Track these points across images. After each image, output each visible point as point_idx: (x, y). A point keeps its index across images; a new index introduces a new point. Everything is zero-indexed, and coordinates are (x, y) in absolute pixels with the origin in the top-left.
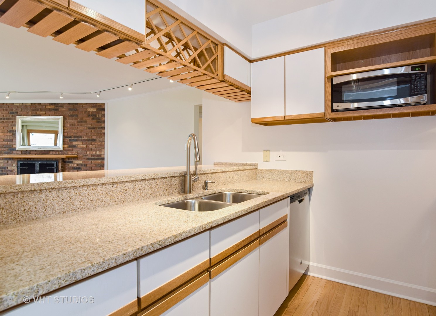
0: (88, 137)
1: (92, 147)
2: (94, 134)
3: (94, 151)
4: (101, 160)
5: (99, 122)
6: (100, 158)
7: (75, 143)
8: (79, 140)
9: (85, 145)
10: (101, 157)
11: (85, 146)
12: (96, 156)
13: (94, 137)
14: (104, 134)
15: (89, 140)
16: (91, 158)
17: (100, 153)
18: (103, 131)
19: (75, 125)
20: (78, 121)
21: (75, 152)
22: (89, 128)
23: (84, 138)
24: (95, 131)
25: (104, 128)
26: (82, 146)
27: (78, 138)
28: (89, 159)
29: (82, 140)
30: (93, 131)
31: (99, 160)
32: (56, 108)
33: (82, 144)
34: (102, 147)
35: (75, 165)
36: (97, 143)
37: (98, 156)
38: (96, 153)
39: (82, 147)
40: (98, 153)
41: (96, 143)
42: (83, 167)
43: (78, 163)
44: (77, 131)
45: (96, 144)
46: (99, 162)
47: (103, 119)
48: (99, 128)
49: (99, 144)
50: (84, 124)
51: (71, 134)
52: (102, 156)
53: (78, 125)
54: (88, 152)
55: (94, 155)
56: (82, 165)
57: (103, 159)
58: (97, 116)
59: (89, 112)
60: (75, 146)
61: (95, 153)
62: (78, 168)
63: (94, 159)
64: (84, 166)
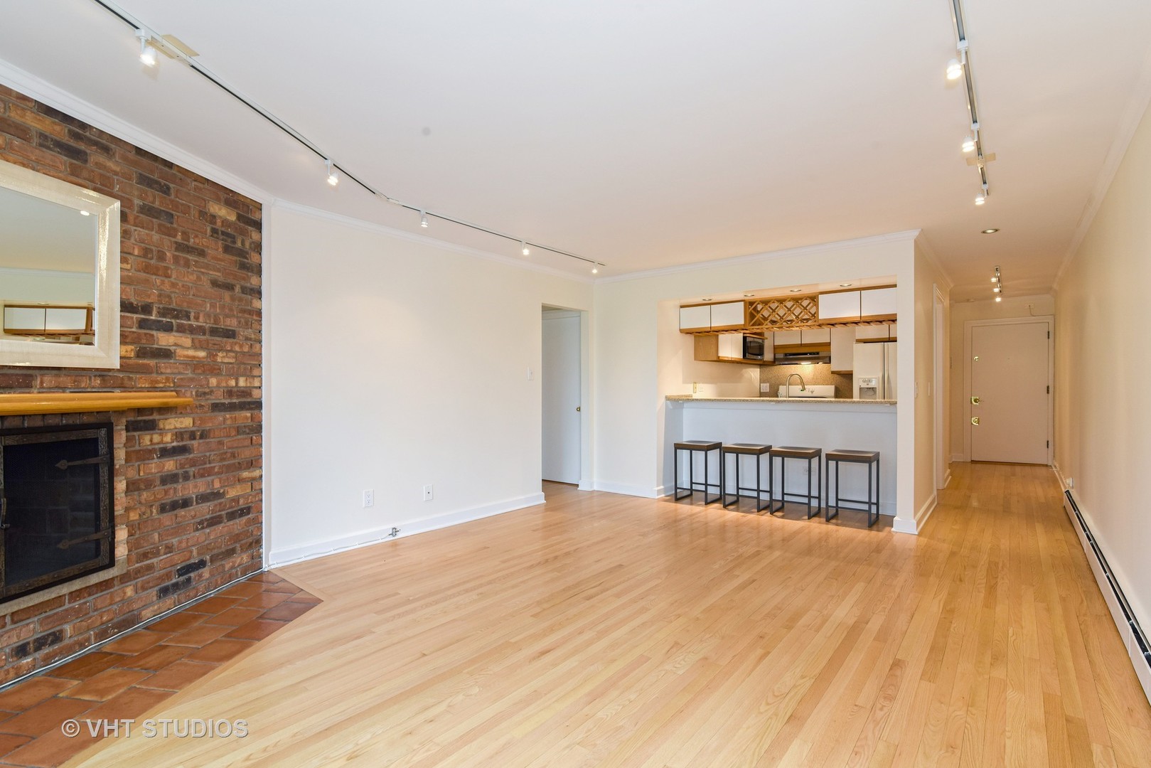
0: (212, 321)
1: (226, 360)
2: (231, 310)
3: (230, 376)
4: (251, 409)
5: (243, 266)
6: (249, 403)
7: (164, 340)
8: (181, 329)
9: (202, 348)
10: (249, 400)
11: (202, 354)
12: (238, 397)
13: (231, 323)
14: (259, 313)
15: (214, 332)
16: (223, 404)
17: (248, 385)
18: (256, 303)
19: (161, 257)
20: (176, 243)
21: (167, 379)
22: (215, 283)
23: (197, 318)
24: (233, 299)
25: (258, 293)
26: (191, 353)
27: (176, 317)
28: (216, 407)
29: (192, 330)
30: (227, 295)
31: (248, 409)
32: (72, 143)
33: (194, 347)
34: (251, 362)
35: (168, 438)
36: (241, 346)
37: (244, 396)
38: (237, 383)
39: (194, 357)
40: (242, 383)
41: (236, 344)
42: (195, 443)
43: (178, 425)
44: (173, 285)
45: (237, 348)
46: (246, 418)
47: (254, 257)
48: (244, 290)
49: (246, 349)
50: (196, 261)
51: (149, 296)
52: (255, 393)
53: (176, 259)
54: (213, 381)
55: (230, 393)
56: (192, 436)
57: (258, 405)
58: (239, 244)
59: (214, 217)
60: (166, 354)
61: (233, 383)
62: (179, 447)
63: (232, 407)
64: (202, 437)
